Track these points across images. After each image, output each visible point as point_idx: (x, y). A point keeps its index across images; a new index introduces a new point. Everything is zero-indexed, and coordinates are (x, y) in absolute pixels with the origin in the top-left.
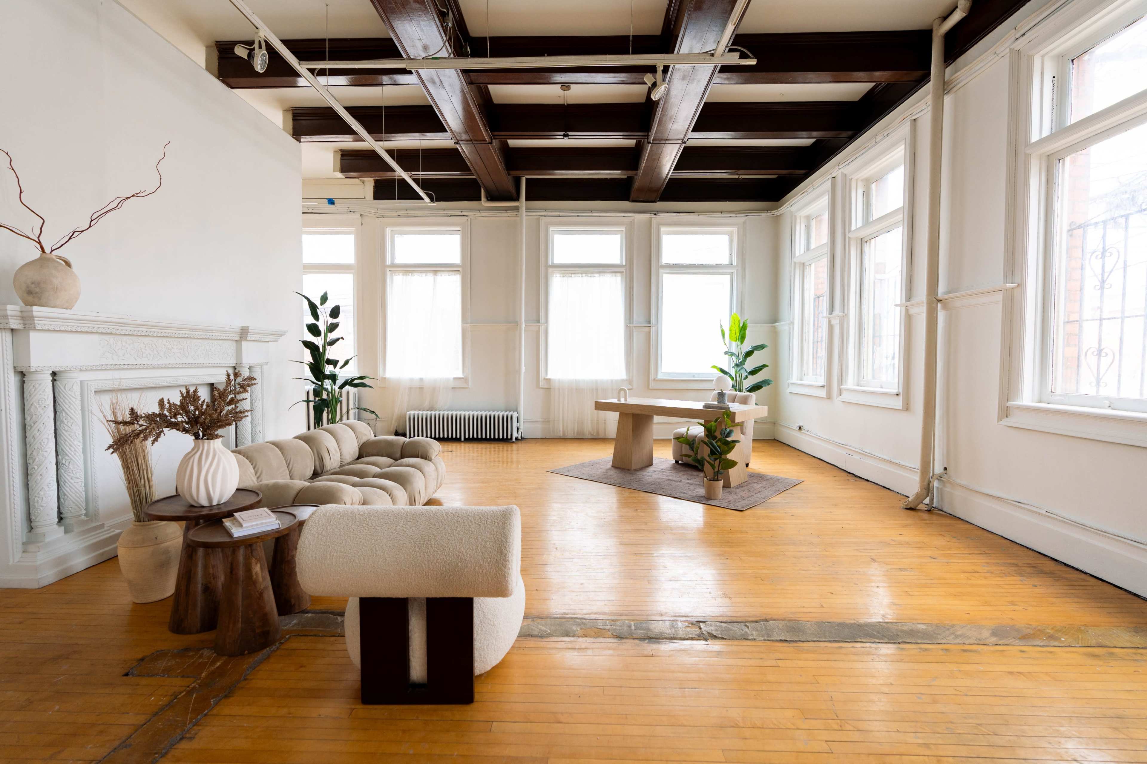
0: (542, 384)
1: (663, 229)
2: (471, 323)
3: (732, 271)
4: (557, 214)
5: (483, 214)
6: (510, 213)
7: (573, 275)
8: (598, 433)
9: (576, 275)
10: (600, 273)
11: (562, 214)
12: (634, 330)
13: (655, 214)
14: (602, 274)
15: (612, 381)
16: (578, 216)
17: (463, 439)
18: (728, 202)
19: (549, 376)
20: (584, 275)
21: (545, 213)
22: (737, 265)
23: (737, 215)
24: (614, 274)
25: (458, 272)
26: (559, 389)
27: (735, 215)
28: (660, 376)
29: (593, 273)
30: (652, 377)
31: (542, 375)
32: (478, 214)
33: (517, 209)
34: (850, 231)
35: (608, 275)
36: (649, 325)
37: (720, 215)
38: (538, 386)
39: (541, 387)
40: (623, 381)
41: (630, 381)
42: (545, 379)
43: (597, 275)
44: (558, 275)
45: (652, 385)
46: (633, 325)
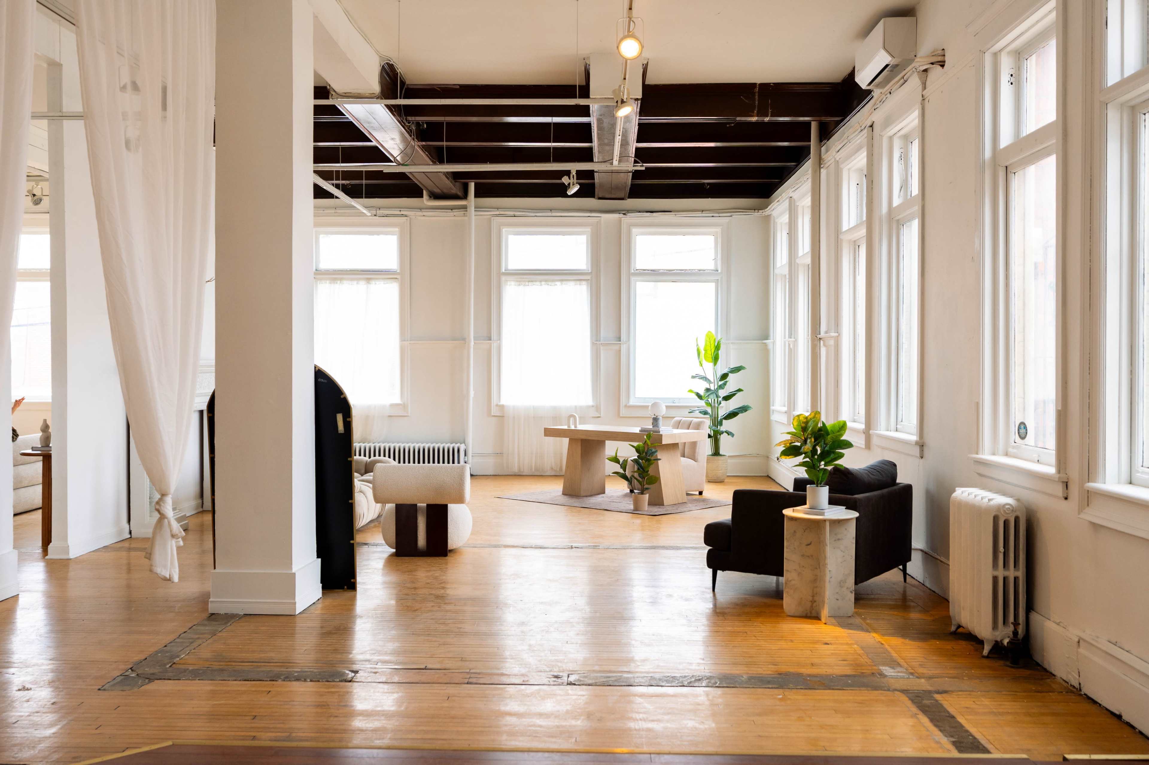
0: (494, 411)
1: (634, 230)
2: (410, 341)
3: (716, 278)
4: (512, 213)
5: (425, 214)
6: (456, 212)
7: (530, 283)
9: (534, 283)
10: (562, 281)
11: (517, 214)
12: (602, 348)
13: (624, 214)
14: (564, 283)
15: (576, 407)
16: (535, 216)
18: (710, 199)
19: (503, 402)
20: (543, 283)
21: (498, 213)
22: (721, 273)
23: (721, 215)
24: (578, 282)
25: (395, 280)
26: (514, 417)
27: (717, 215)
28: (632, 402)
29: (553, 281)
30: (623, 403)
31: (494, 401)
32: (420, 213)
33: (465, 208)
35: (572, 283)
36: (619, 342)
37: (700, 215)
38: (489, 414)
39: (493, 414)
40: (588, 407)
41: (597, 408)
42: (497, 405)
43: (558, 283)
44: (513, 283)
45: (623, 412)
46: (600, 343)
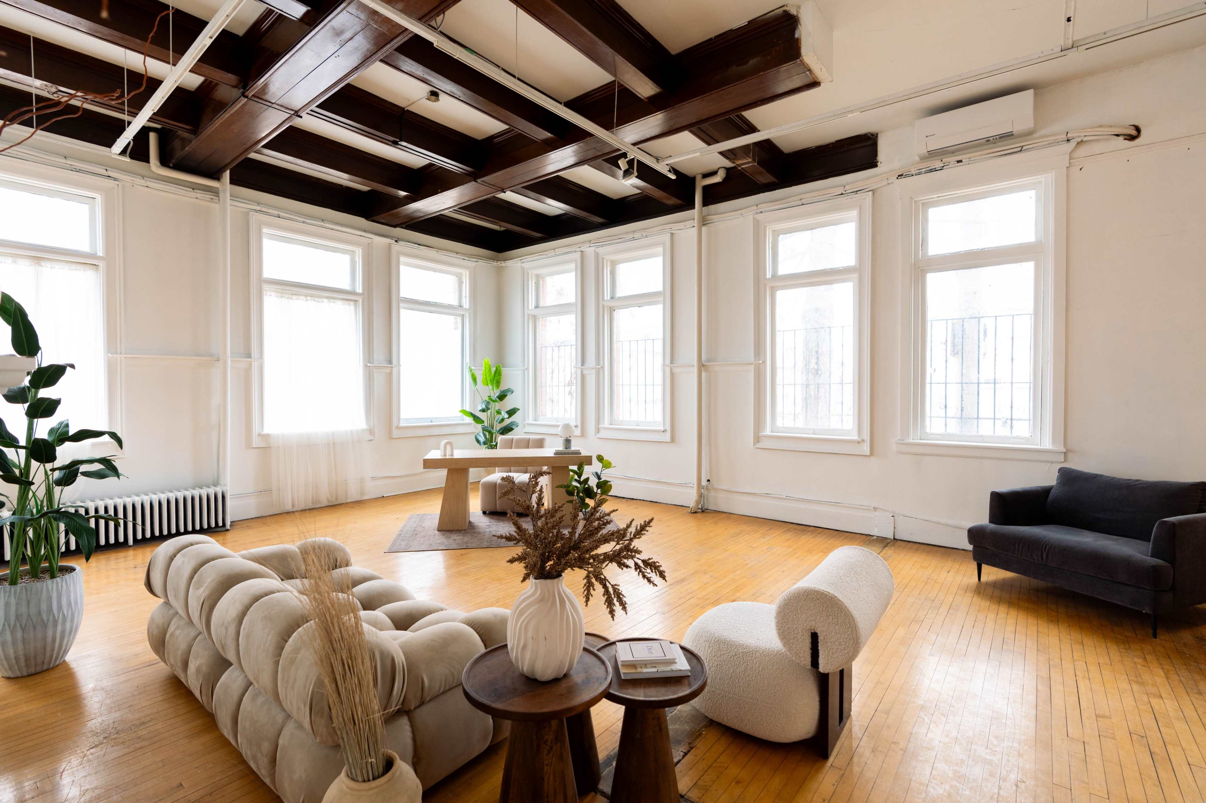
0: (256, 442)
1: (403, 259)
2: (126, 354)
3: (463, 313)
4: (276, 212)
5: (150, 184)
6: (199, 194)
7: (294, 297)
8: (336, 499)
9: (299, 297)
10: (328, 298)
11: (281, 214)
12: (375, 370)
13: (396, 241)
14: (331, 300)
15: (352, 432)
16: (304, 222)
17: (131, 541)
18: (461, 244)
19: (266, 431)
20: (309, 298)
21: (258, 208)
22: (470, 309)
23: (470, 259)
24: (347, 302)
26: (279, 447)
27: (468, 259)
28: (402, 424)
29: (320, 297)
30: (395, 423)
31: (256, 429)
32: (143, 182)
33: (215, 192)
34: (603, 300)
35: (340, 302)
36: (391, 366)
37: (456, 256)
38: (249, 445)
39: (254, 446)
40: (363, 430)
41: (371, 431)
42: (259, 435)
43: (325, 300)
44: (273, 294)
45: (395, 433)
46: (373, 365)
